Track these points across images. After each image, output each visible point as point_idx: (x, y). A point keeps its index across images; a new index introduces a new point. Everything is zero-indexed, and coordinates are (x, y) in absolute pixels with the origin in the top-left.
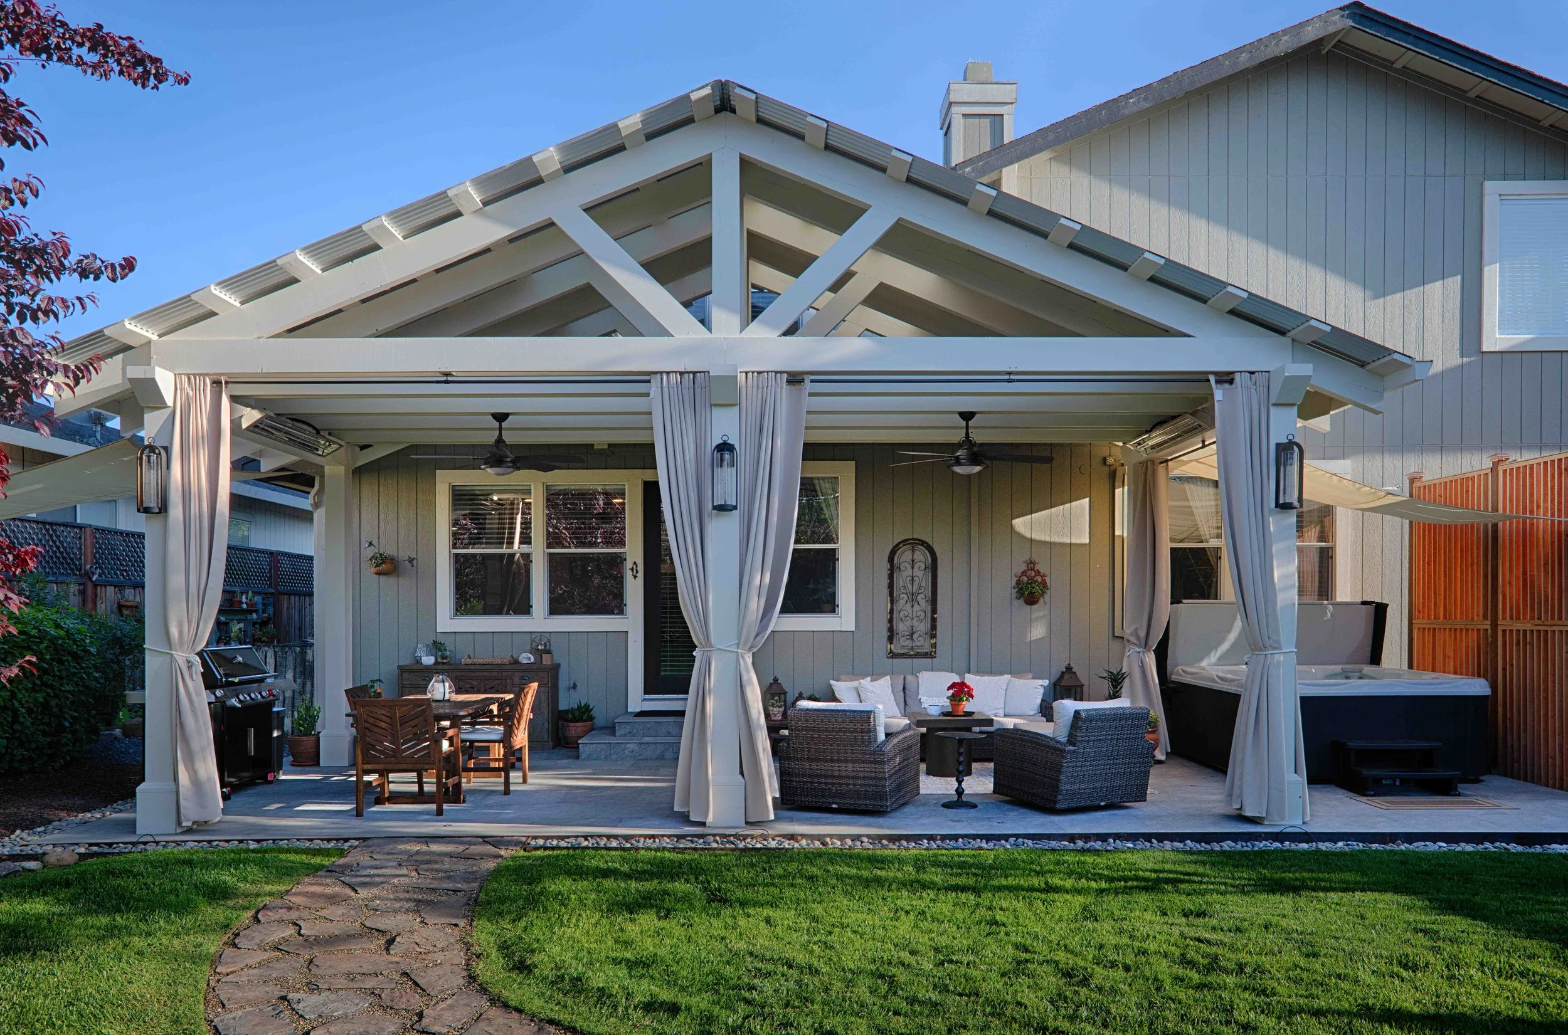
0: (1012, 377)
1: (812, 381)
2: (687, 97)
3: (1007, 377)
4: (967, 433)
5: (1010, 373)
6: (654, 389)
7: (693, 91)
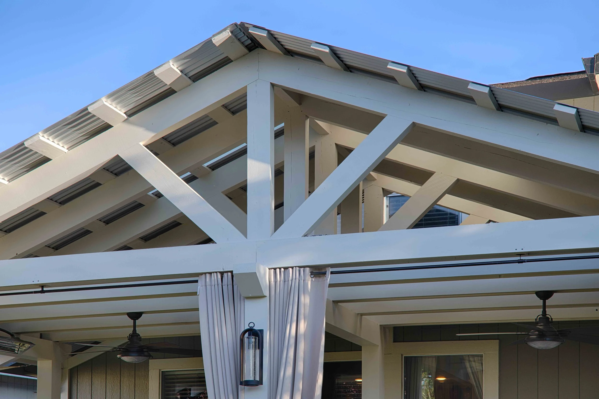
0: (523, 258)
1: (332, 273)
2: (209, 43)
3: (518, 258)
4: (544, 312)
5: (520, 254)
6: (200, 287)
7: (214, 36)
